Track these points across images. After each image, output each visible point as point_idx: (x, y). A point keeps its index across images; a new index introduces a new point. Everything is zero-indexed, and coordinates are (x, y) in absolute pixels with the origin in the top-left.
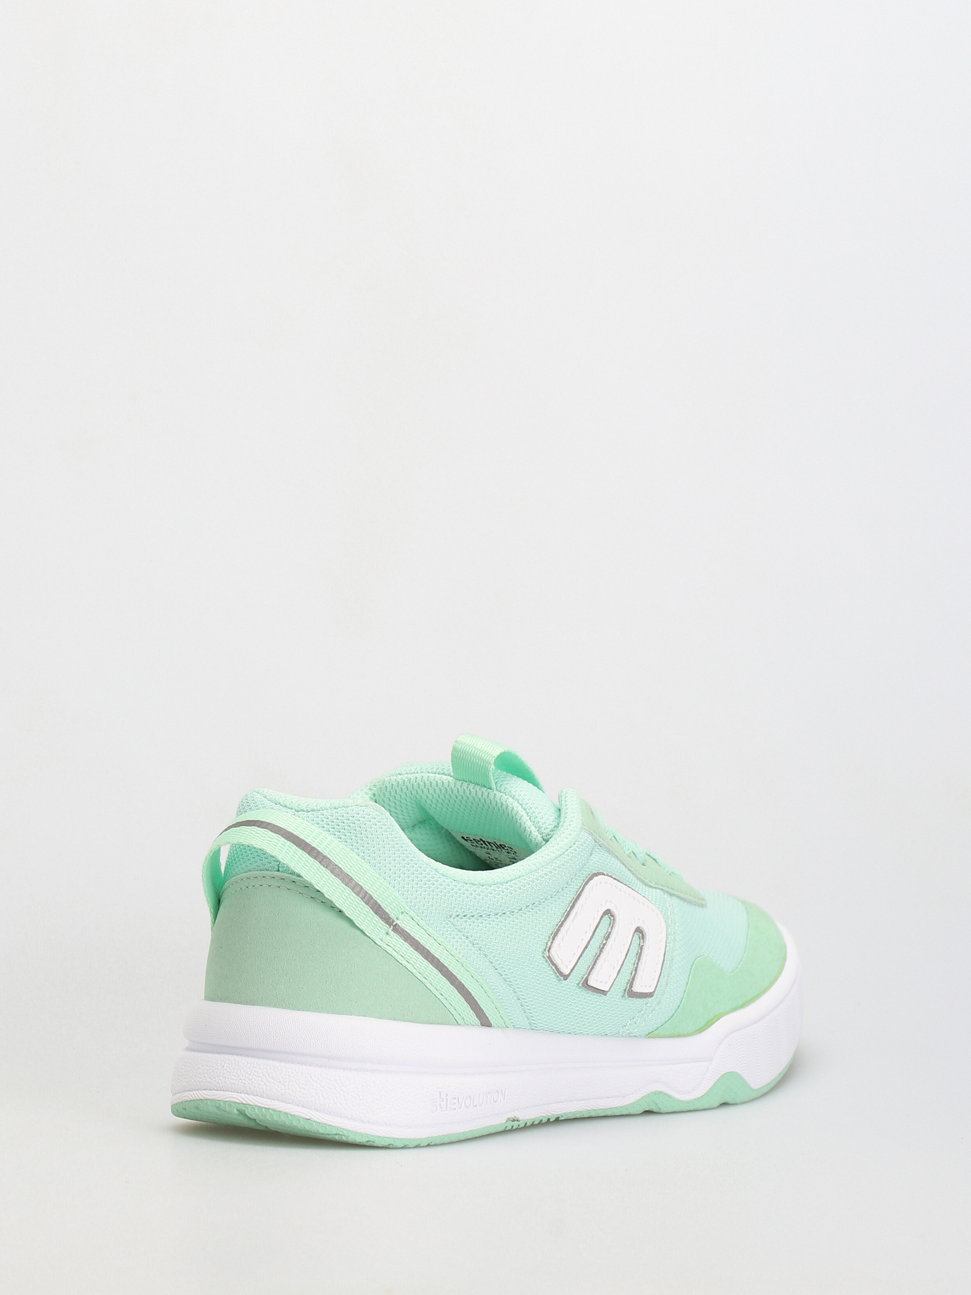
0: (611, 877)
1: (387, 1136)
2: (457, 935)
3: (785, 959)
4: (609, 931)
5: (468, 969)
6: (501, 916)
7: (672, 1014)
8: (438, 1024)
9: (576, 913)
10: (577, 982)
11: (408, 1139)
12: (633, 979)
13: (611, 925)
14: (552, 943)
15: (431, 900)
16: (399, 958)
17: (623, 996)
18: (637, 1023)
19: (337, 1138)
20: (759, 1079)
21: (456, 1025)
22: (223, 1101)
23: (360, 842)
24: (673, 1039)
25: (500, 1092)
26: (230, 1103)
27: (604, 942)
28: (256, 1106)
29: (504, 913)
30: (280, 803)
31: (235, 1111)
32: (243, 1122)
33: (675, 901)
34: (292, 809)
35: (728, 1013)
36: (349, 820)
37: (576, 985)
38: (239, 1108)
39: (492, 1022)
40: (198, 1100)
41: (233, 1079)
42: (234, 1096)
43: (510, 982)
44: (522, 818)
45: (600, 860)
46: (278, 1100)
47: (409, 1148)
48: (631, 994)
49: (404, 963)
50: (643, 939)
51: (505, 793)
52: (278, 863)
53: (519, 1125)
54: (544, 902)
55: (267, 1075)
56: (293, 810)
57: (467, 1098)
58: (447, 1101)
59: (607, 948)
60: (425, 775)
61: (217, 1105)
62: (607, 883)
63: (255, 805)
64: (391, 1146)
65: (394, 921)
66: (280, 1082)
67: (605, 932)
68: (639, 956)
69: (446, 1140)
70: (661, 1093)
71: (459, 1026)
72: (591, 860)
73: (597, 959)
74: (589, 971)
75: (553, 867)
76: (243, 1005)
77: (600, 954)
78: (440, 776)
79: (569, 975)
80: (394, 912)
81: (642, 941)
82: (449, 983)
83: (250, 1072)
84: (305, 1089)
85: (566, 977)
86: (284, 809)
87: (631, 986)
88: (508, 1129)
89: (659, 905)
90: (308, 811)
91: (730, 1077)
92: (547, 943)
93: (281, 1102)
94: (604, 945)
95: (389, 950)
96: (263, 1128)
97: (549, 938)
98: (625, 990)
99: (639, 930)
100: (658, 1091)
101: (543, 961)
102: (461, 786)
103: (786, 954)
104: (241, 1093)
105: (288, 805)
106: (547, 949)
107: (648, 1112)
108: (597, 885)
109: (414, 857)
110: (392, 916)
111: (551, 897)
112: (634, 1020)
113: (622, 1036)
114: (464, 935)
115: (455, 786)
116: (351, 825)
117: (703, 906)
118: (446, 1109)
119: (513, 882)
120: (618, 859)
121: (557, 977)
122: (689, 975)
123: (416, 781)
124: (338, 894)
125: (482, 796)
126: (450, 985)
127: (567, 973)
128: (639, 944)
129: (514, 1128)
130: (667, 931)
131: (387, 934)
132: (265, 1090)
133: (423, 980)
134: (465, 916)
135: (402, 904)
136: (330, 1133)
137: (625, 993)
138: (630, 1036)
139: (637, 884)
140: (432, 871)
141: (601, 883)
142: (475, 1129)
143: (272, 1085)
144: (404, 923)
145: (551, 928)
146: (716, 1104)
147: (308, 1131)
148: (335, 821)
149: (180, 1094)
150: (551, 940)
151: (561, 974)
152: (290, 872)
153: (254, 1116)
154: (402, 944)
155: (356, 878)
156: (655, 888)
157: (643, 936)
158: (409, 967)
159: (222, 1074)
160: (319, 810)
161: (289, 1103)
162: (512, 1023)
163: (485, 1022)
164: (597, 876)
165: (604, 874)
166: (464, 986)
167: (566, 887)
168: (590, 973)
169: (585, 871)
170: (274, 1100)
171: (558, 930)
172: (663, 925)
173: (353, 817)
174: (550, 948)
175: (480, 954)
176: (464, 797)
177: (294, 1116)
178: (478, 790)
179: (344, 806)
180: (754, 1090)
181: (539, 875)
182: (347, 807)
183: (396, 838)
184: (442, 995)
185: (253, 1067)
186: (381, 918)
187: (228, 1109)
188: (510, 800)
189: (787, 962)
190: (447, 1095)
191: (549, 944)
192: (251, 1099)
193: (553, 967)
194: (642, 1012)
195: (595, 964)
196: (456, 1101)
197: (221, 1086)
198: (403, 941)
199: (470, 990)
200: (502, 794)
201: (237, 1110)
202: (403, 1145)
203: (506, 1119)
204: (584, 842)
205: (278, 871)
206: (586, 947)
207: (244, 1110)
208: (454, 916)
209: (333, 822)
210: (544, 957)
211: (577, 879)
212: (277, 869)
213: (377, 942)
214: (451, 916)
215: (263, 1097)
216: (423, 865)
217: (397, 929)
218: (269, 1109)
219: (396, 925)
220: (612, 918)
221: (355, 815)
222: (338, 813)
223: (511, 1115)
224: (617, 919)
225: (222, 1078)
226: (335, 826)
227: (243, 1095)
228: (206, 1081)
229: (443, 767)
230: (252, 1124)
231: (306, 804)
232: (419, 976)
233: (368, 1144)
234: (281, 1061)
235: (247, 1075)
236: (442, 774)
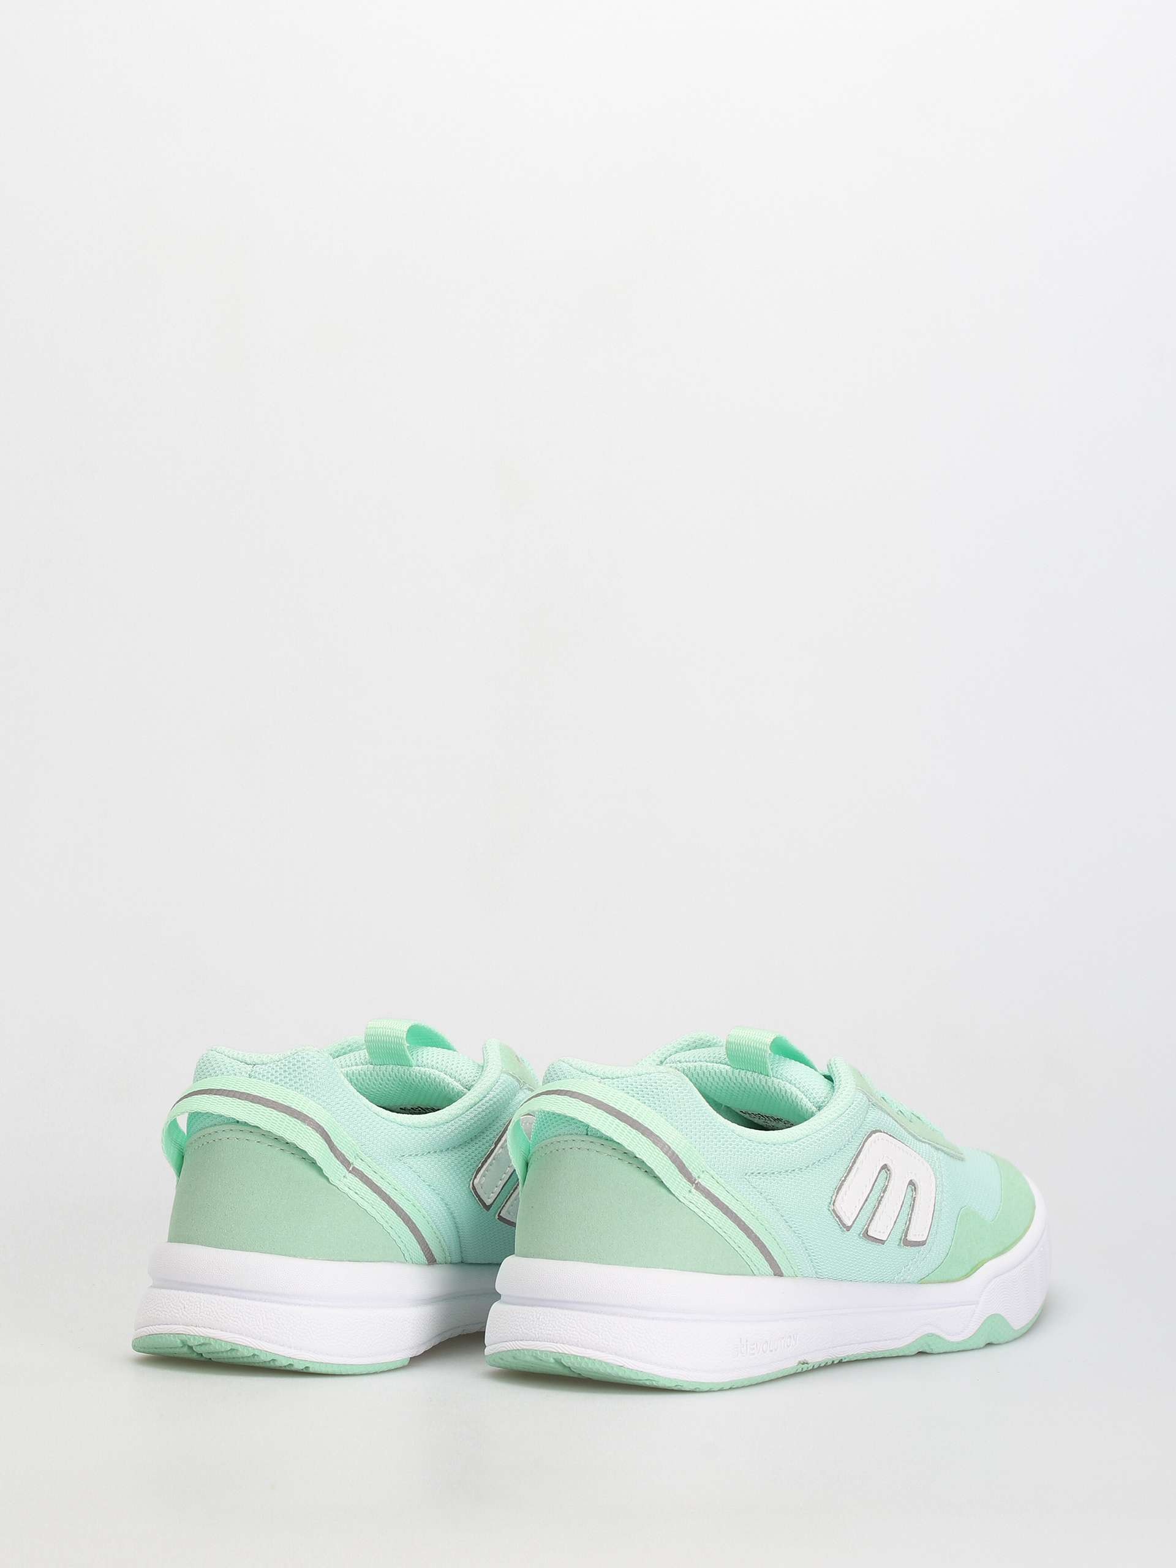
0: (887, 1133)
1: (694, 1380)
2: (752, 1191)
3: (1034, 1208)
4: (886, 1184)
5: (763, 1223)
6: (790, 1173)
7: (941, 1261)
8: (736, 1275)
9: (858, 1168)
10: (859, 1233)
11: (713, 1383)
12: (908, 1229)
13: (888, 1179)
14: (836, 1196)
15: (729, 1159)
16: (701, 1214)
17: (899, 1245)
18: (911, 1270)
19: (648, 1383)
20: (1019, 1320)
21: (752, 1275)
22: (540, 1351)
23: (663, 1106)
24: (942, 1284)
25: (792, 1338)
26: (546, 1353)
27: (882, 1195)
28: (572, 1355)
29: (794, 1170)
30: (585, 1072)
31: (552, 1360)
32: (560, 1370)
33: (941, 1155)
34: (597, 1076)
35: (990, 1259)
36: (652, 1086)
37: (857, 1235)
38: (555, 1357)
39: (783, 1272)
40: (515, 1350)
41: (549, 1330)
42: (550, 1346)
43: (799, 1233)
44: (802, 1101)
45: (875, 1117)
46: (592, 1349)
47: (714, 1391)
48: (907, 1243)
49: (705, 1218)
50: (915, 1191)
51: (782, 1079)
52: (586, 1128)
53: (808, 1368)
54: (828, 1159)
55: (581, 1326)
56: (600, 1078)
57: (764, 1344)
58: (747, 1346)
59: (884, 1200)
60: (704, 1064)
61: (534, 1355)
62: (883, 1140)
63: (562, 1073)
64: (697, 1390)
65: (696, 1180)
66: (594, 1332)
67: (882, 1185)
68: (912, 1207)
69: (746, 1384)
70: (933, 1335)
71: (754, 1277)
72: (868, 1118)
73: (876, 1210)
74: (869, 1222)
75: (836, 1126)
76: (556, 1261)
77: (878, 1206)
78: (718, 1065)
79: (851, 1226)
80: (696, 1171)
81: (914, 1193)
82: (745, 1237)
83: (564, 1324)
84: (617, 1338)
85: (848, 1228)
86: (590, 1077)
87: (906, 1236)
88: (798, 1371)
89: (928, 1159)
90: (613, 1078)
91: (995, 1319)
92: (832, 1198)
93: (595, 1350)
94: (882, 1197)
95: (692, 1206)
96: (576, 1376)
97: (834, 1192)
98: (901, 1239)
99: (911, 1183)
100: (931, 1333)
101: (828, 1213)
102: (739, 1075)
103: (1034, 1204)
104: (557, 1343)
105: (594, 1073)
106: (832, 1202)
107: (921, 1353)
108: (875, 1142)
109: (712, 1119)
110: (694, 1175)
111: (835, 1154)
112: (908, 1267)
113: (897, 1283)
114: (758, 1191)
115: (733, 1074)
116: (654, 1090)
117: (962, 1160)
118: (747, 1354)
119: (802, 1140)
120: (891, 1116)
121: (841, 1228)
122: (956, 1225)
123: (695, 1070)
124: (649, 1153)
125: (760, 1083)
126: (747, 1238)
127: (850, 1225)
128: (912, 1196)
129: (804, 1370)
130: (936, 1183)
131: (690, 1191)
132: (579, 1340)
133: (723, 1234)
134: (759, 1173)
135: (703, 1163)
136: (641, 1378)
137: (900, 1242)
138: (904, 1282)
139: (909, 1139)
140: (729, 1132)
141: (878, 1140)
142: (770, 1372)
143: (587, 1335)
144: (704, 1181)
145: (835, 1183)
146: (983, 1344)
147: (621, 1377)
148: (639, 1087)
149: (496, 1345)
150: (835, 1194)
151: (844, 1225)
152: (598, 1135)
153: (570, 1365)
154: (703, 1201)
155: (664, 1139)
156: (923, 1142)
157: (915, 1188)
158: (710, 1222)
159: (538, 1326)
160: (624, 1077)
161: (603, 1352)
162: (801, 1272)
163: (778, 1273)
164: (875, 1133)
165: (881, 1132)
166: (759, 1239)
167: (848, 1145)
168: (869, 1224)
169: (864, 1129)
170: (588, 1348)
171: (842, 1185)
172: (933, 1177)
173: (656, 1083)
174: (834, 1202)
175: (773, 1208)
176: (742, 1084)
177: (607, 1363)
178: (755, 1077)
179: (646, 1073)
180: (1015, 1330)
181: (824, 1133)
182: (650, 1074)
183: (696, 1101)
184: (739, 1247)
185: (568, 1318)
186: (685, 1176)
187: (544, 1358)
188: (788, 1085)
189: (1036, 1210)
190: (747, 1341)
191: (834, 1197)
192: (567, 1348)
193: (837, 1220)
194: (915, 1260)
195: (874, 1216)
196: (755, 1346)
197: (537, 1337)
198: (704, 1198)
199: (765, 1243)
200: (779, 1080)
201: (554, 1359)
202: (708, 1389)
203: (797, 1362)
204: (860, 1101)
205: (587, 1134)
206: (866, 1200)
207: (561, 1359)
208: (749, 1174)
209: (637, 1088)
210: (829, 1210)
211: (856, 1137)
212: (586, 1133)
213: (680, 1199)
214: (746, 1174)
215: (578, 1346)
216: (721, 1126)
217: (699, 1187)
218: (584, 1357)
219: (697, 1184)
220: (888, 1172)
221: (657, 1081)
222: (641, 1079)
223: (801, 1359)
224: (893, 1173)
225: (538, 1329)
226: (639, 1092)
227: (558, 1345)
228: (523, 1333)
229: (720, 1056)
230: (566, 1372)
231: (610, 1071)
232: (719, 1230)
233: (676, 1388)
234: (594, 1312)
235: (562, 1326)
236: (720, 1063)
